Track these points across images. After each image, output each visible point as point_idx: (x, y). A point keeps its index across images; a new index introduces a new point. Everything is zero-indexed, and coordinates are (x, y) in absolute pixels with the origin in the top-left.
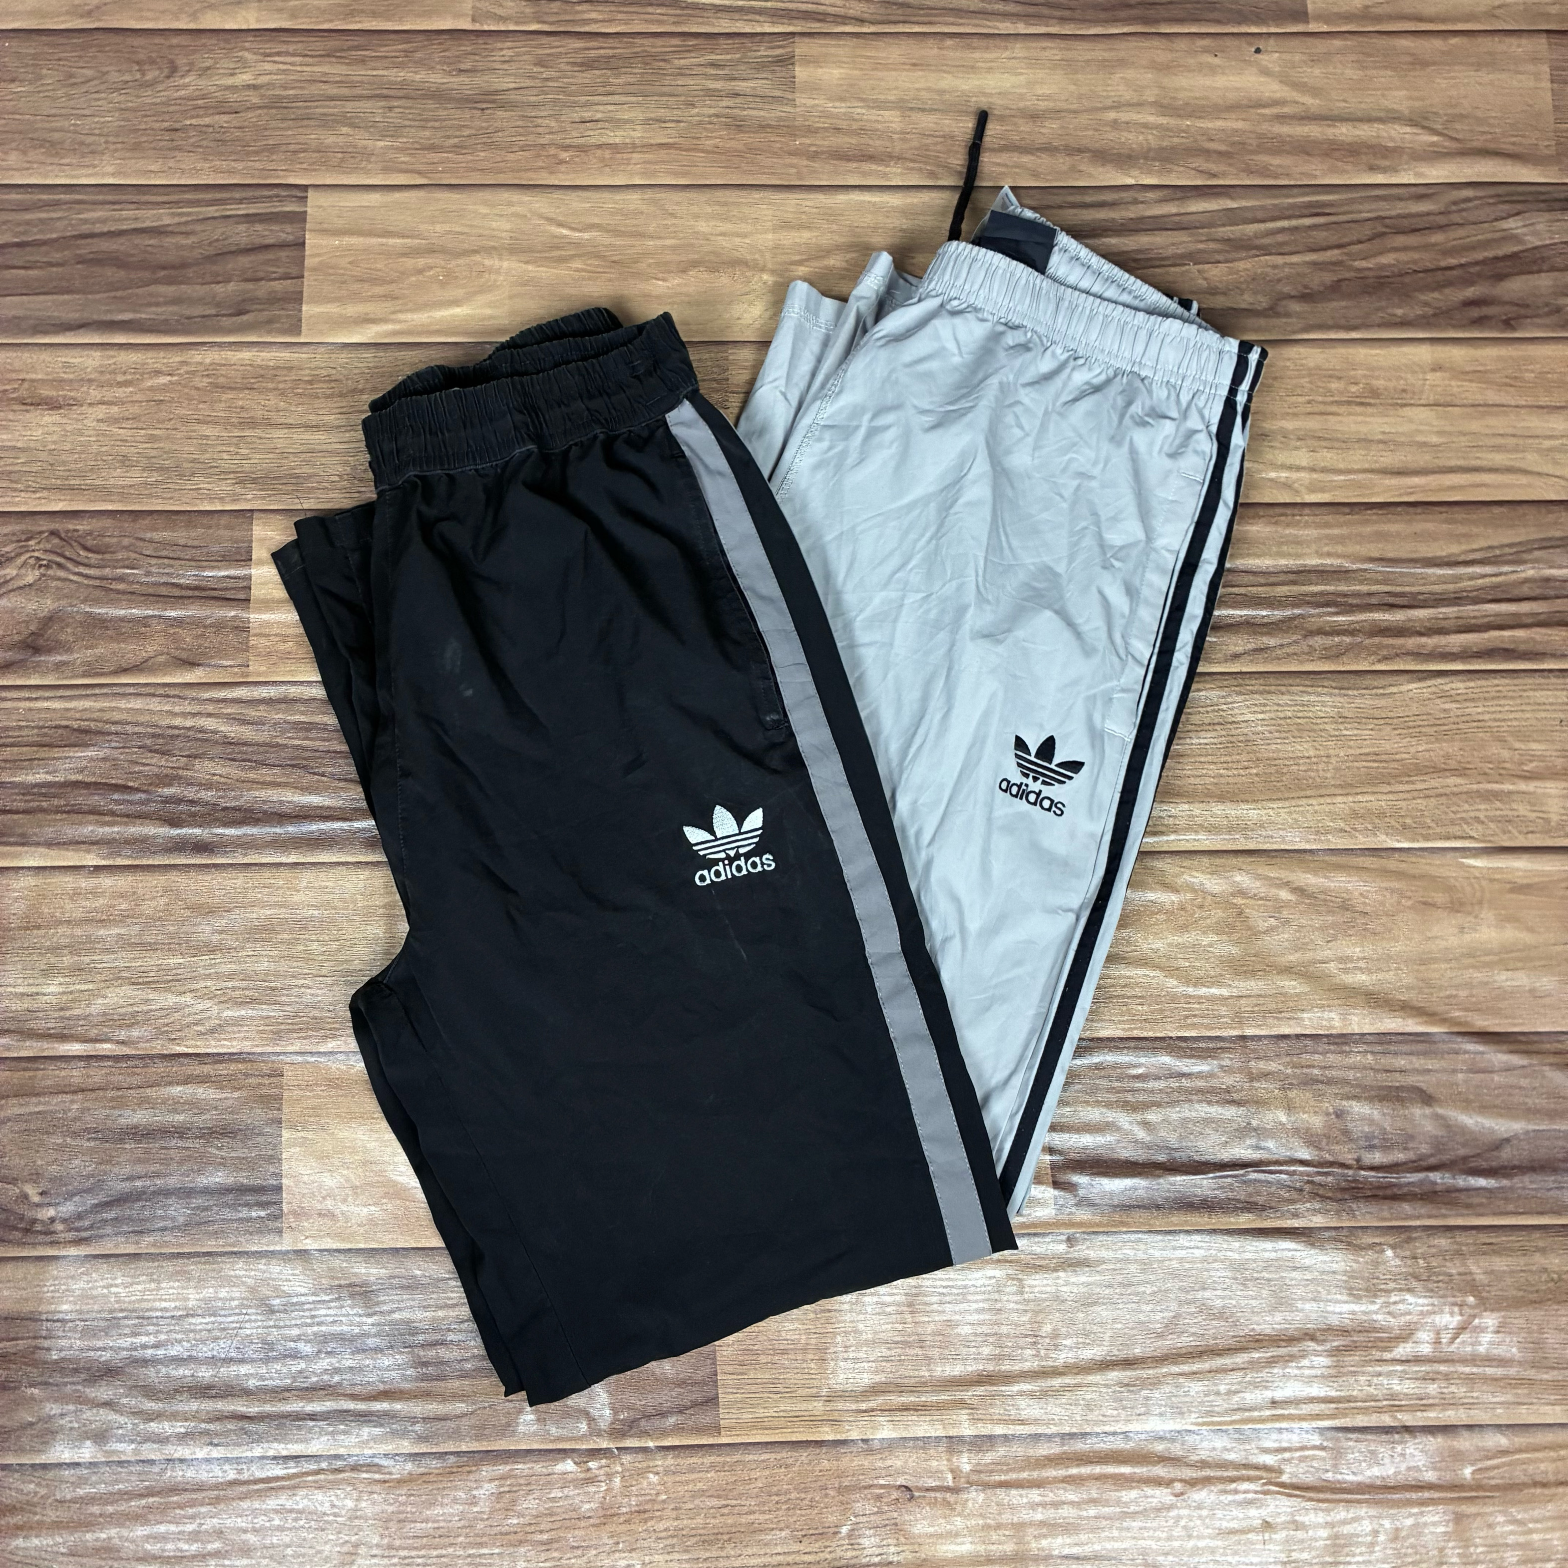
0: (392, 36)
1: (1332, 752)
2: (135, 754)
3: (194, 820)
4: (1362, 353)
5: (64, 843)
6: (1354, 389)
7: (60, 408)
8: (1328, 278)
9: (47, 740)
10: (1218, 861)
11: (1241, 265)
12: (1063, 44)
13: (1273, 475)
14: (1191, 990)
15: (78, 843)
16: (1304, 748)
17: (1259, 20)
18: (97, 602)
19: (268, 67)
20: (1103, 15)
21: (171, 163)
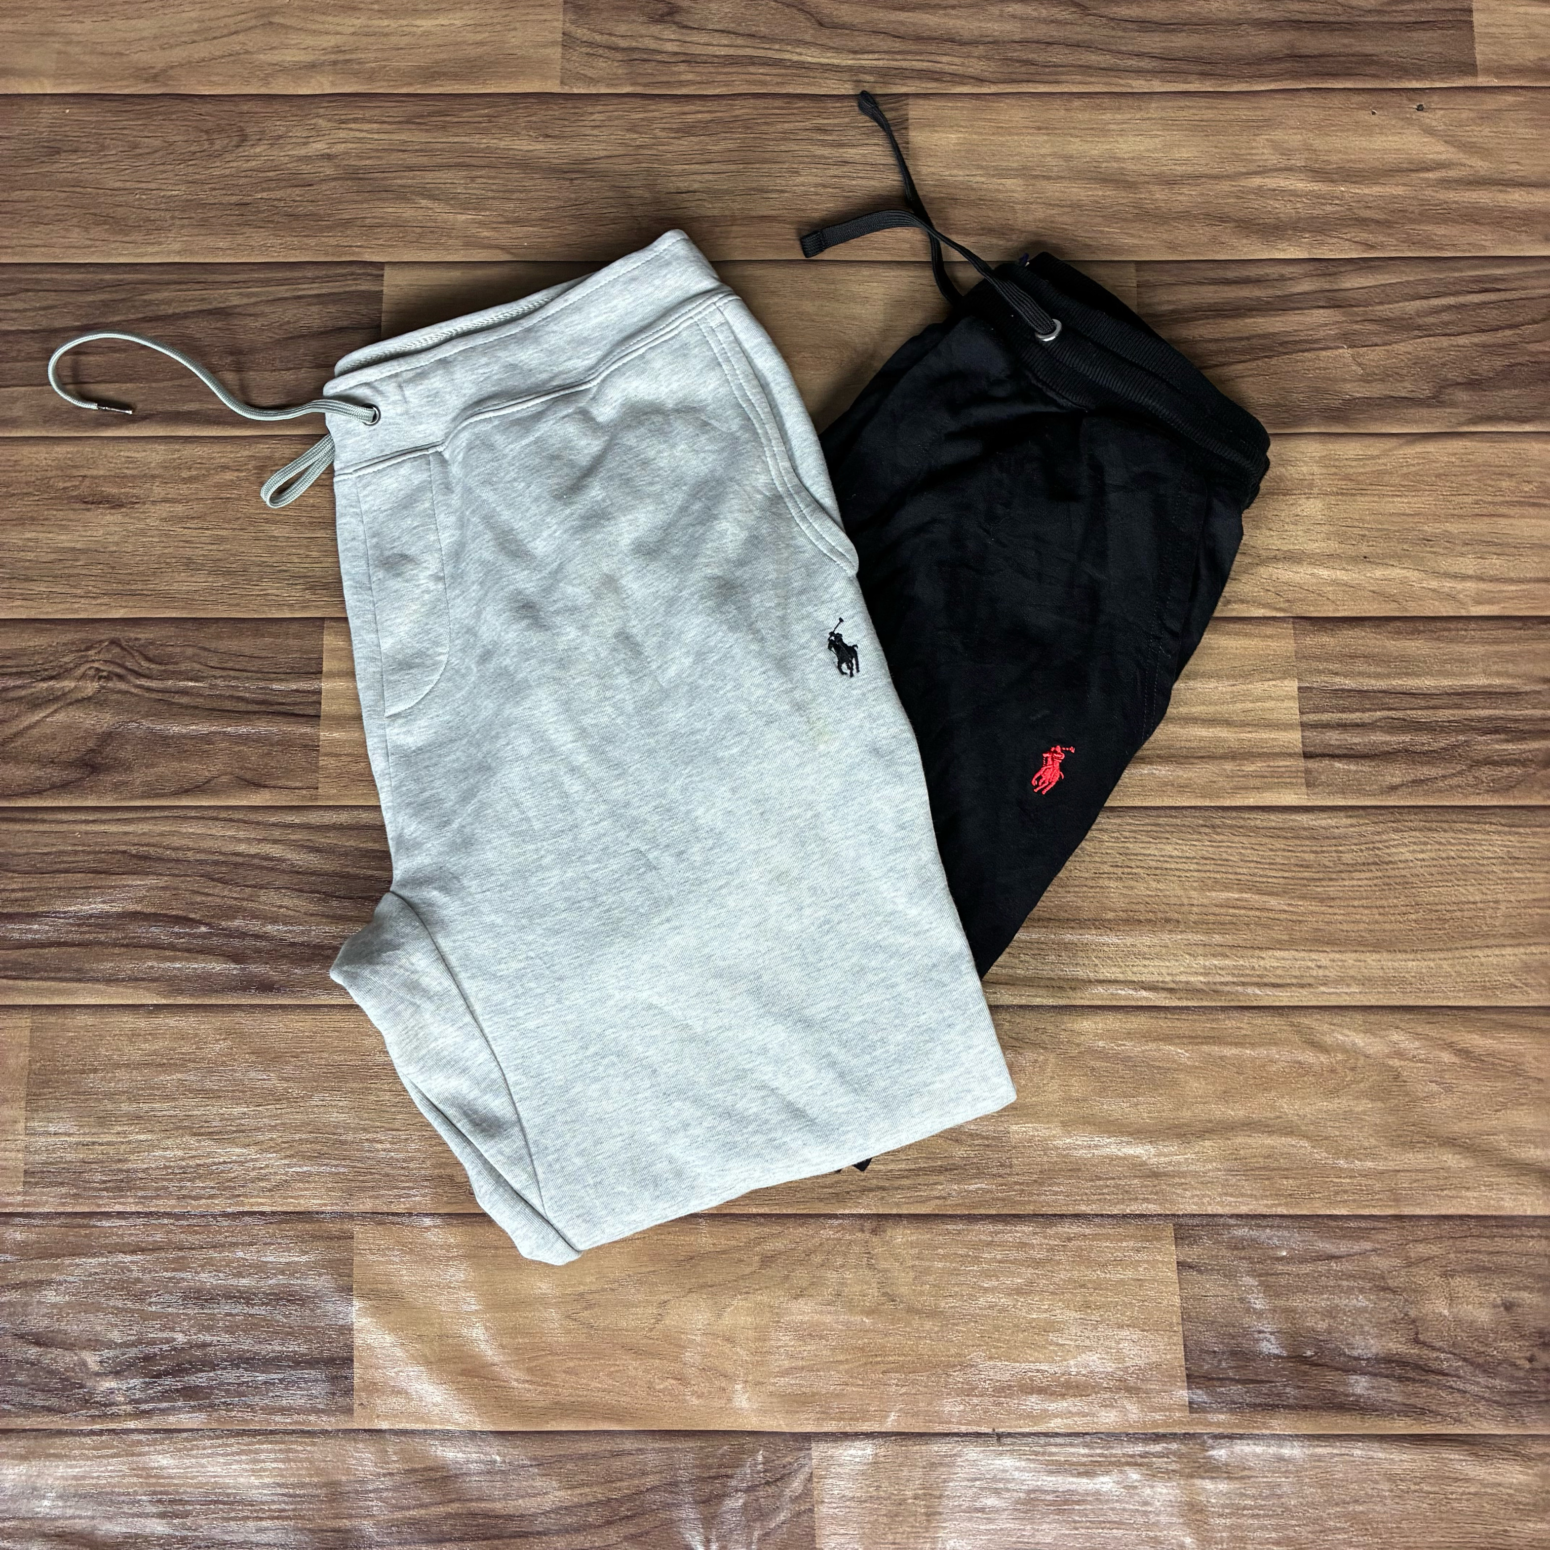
0: (476, 100)
1: (1500, 897)
2: (196, 883)
3: (259, 955)
4: (1535, 448)
5: (123, 980)
6: (1527, 488)
7: (121, 506)
8: (1499, 363)
9: (104, 866)
10: (1372, 1018)
11: (1401, 348)
12: (1203, 102)
13: (1434, 584)
14: (1342, 1163)
15: (137, 979)
16: (1471, 893)
17: (1420, 72)
18: (158, 715)
19: (342, 134)
20: (1246, 70)
21: (240, 239)
